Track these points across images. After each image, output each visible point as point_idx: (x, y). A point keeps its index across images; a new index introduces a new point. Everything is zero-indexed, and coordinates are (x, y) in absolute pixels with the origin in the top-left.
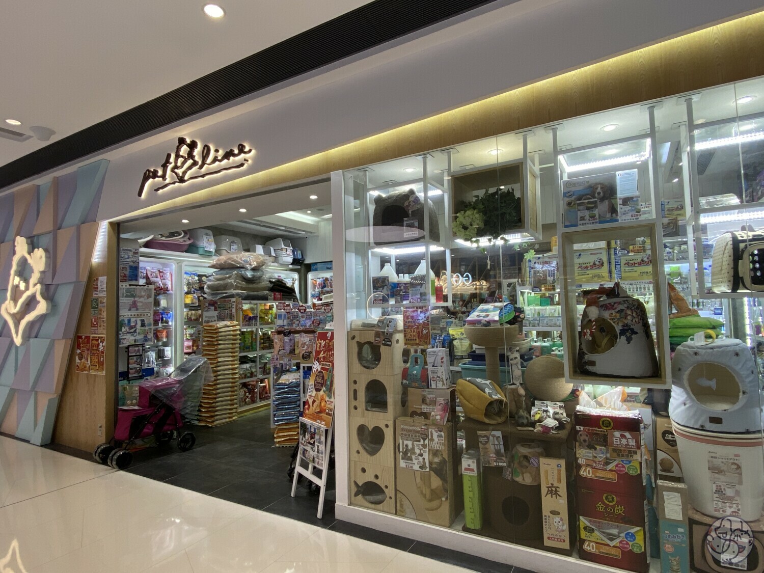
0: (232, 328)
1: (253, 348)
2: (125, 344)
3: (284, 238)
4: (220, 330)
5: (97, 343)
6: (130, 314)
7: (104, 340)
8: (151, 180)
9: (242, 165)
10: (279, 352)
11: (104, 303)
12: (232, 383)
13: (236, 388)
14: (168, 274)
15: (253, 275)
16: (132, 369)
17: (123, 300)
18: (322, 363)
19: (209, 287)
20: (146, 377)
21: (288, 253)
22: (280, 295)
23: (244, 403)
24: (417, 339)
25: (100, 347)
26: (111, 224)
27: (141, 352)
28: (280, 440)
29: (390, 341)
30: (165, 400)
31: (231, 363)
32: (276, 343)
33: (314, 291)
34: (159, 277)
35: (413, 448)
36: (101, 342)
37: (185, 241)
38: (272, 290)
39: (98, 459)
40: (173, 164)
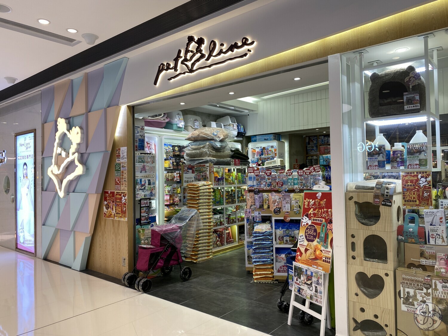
0: (207, 186)
1: (221, 202)
2: (138, 198)
3: (231, 115)
4: (200, 188)
5: (121, 197)
6: (141, 175)
7: (126, 195)
8: (164, 71)
9: (246, 55)
10: (251, 207)
11: (125, 167)
12: (209, 229)
13: (211, 233)
14: (153, 145)
15: (221, 145)
16: (143, 216)
17: (137, 165)
18: (313, 218)
19: (188, 155)
20: (152, 223)
21: (234, 128)
22: (239, 161)
23: (216, 245)
24: (418, 201)
25: (123, 200)
26: (128, 106)
27: (148, 204)
28: (257, 277)
29: (391, 202)
30: (171, 242)
31: (207, 214)
32: (248, 200)
33: (254, 158)
34: (147, 147)
35: (415, 295)
36: (123, 196)
37: (164, 120)
38: (232, 157)
39: (126, 284)
40: (183, 58)
